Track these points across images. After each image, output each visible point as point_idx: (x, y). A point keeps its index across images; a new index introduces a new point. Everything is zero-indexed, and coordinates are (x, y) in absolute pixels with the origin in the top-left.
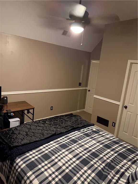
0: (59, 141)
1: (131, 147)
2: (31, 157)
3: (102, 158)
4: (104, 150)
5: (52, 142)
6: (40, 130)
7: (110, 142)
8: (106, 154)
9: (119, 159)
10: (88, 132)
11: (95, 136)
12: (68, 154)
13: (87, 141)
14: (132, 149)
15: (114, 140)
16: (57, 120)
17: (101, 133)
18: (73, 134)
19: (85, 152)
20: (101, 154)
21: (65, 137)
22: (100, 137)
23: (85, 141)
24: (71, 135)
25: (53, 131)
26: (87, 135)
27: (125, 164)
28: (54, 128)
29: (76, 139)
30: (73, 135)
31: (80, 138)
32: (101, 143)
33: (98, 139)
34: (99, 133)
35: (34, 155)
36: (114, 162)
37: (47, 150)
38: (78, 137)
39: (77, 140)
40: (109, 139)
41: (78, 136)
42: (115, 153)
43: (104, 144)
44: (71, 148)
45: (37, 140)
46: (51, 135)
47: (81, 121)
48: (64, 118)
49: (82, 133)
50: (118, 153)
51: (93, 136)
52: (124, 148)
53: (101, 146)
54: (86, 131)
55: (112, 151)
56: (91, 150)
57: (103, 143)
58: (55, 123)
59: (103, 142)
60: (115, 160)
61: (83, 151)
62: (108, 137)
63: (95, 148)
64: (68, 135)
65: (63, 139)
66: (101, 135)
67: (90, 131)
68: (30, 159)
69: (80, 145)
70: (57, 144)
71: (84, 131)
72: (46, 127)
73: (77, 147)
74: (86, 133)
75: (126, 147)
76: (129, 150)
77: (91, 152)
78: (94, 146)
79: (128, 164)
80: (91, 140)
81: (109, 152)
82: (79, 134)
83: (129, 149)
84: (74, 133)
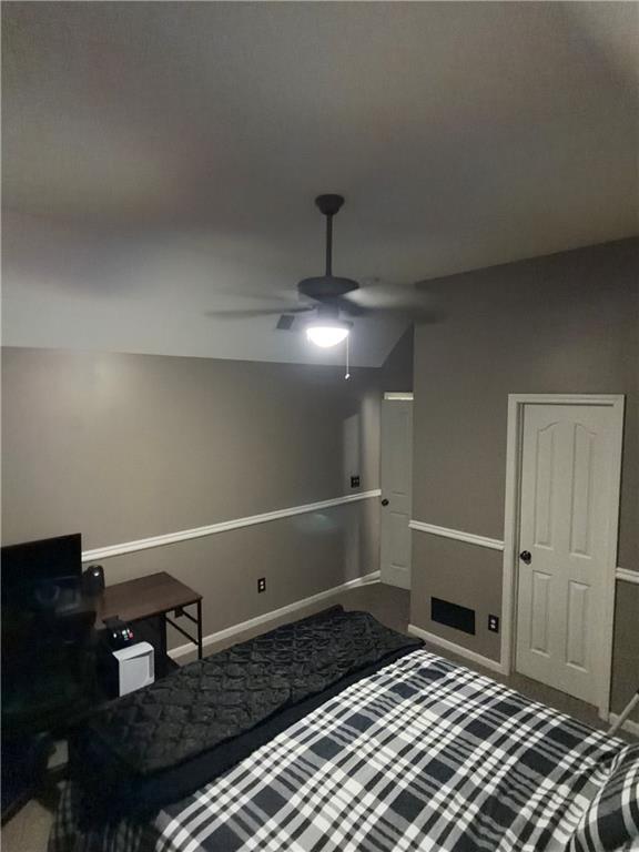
0: (305, 728)
1: (563, 719)
2: (214, 808)
3: (466, 779)
4: (471, 744)
5: (281, 738)
6: (234, 691)
7: (486, 707)
8: (479, 764)
9: (525, 777)
10: (405, 676)
11: (432, 693)
12: (345, 780)
13: (406, 718)
14: (566, 728)
15: (501, 698)
16: (290, 643)
17: (450, 676)
18: (352, 694)
19: (405, 761)
20: (461, 763)
21: (328, 710)
22: (448, 694)
23: (397, 717)
24: (346, 698)
25: (280, 689)
26: (404, 691)
27: (548, 797)
28: (284, 676)
29: (366, 714)
30: (354, 698)
31: (379, 708)
32: (454, 716)
33: (443, 701)
34: (444, 675)
35: (225, 799)
36: (511, 792)
37: (268, 771)
38: (371, 703)
39: (371, 715)
40: (481, 698)
41: (370, 699)
42: (510, 752)
43: (466, 722)
44: (352, 754)
45: (229, 733)
46: (276, 707)
47: (375, 636)
48: (314, 632)
49: (383, 685)
50: (520, 752)
51: (424, 693)
52: (537, 728)
53: (458, 730)
54: (398, 676)
55: (497, 744)
56: (422, 754)
57: (463, 716)
58: (284, 656)
59: (462, 710)
60: (511, 781)
61: (395, 761)
62: (479, 688)
63: (437, 740)
64: (336, 699)
65: (321, 717)
66: (453, 685)
67: (412, 673)
68: (214, 817)
69: (384, 736)
70: (302, 743)
71: (392, 676)
72: (256, 677)
73: (372, 745)
74: (400, 680)
75: (543, 723)
76: (555, 734)
77: (425, 761)
78: (432, 733)
79: (559, 795)
80: (418, 708)
81: (489, 753)
82: (373, 691)
83: (556, 729)
84: (358, 690)
